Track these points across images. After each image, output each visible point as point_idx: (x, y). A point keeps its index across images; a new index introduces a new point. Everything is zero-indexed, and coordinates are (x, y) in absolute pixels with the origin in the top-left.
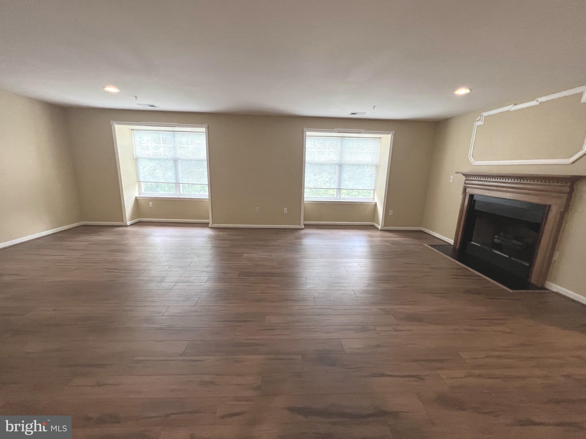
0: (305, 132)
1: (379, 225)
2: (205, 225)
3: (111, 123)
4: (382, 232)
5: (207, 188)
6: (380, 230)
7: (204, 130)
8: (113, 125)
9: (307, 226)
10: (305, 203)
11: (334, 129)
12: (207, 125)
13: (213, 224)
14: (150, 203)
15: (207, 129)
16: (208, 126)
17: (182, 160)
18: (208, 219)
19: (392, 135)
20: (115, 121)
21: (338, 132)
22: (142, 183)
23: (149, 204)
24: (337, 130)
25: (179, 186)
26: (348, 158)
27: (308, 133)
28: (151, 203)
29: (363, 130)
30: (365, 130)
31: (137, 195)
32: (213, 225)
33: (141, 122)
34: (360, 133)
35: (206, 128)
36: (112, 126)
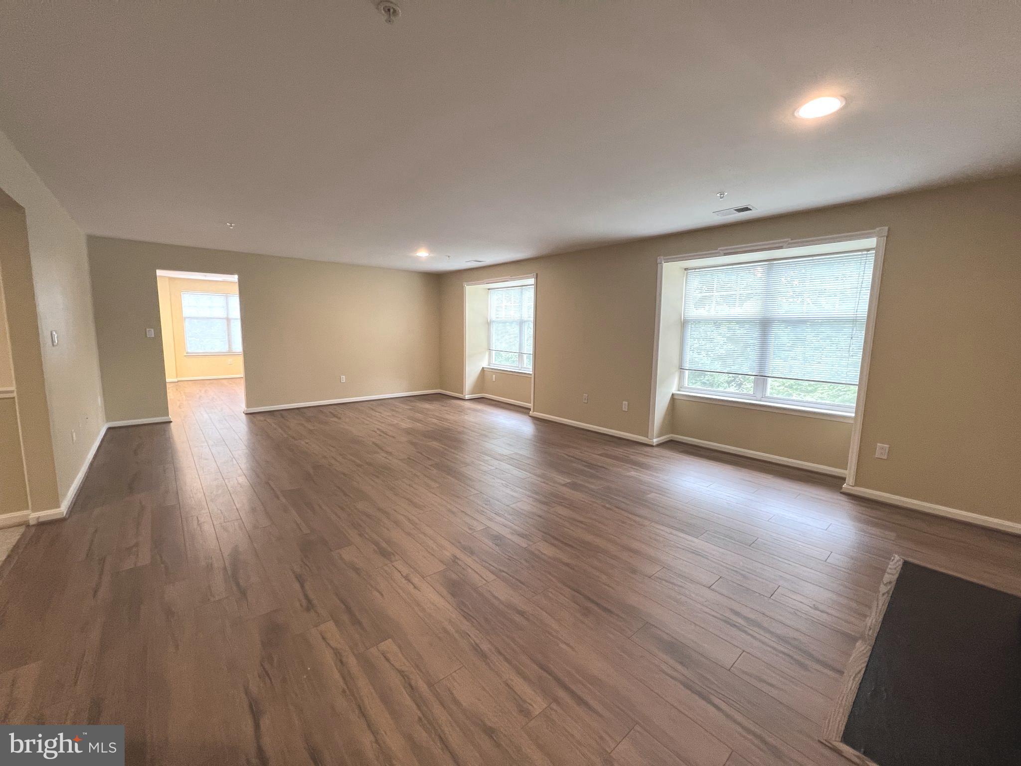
0: (661, 264)
8: (465, 286)
11: (717, 250)
12: (535, 274)
15: (535, 279)
21: (725, 254)
24: (721, 250)
25: (522, 357)
29: (787, 239)
30: (792, 240)
31: (485, 366)
34: (781, 248)
36: (464, 288)
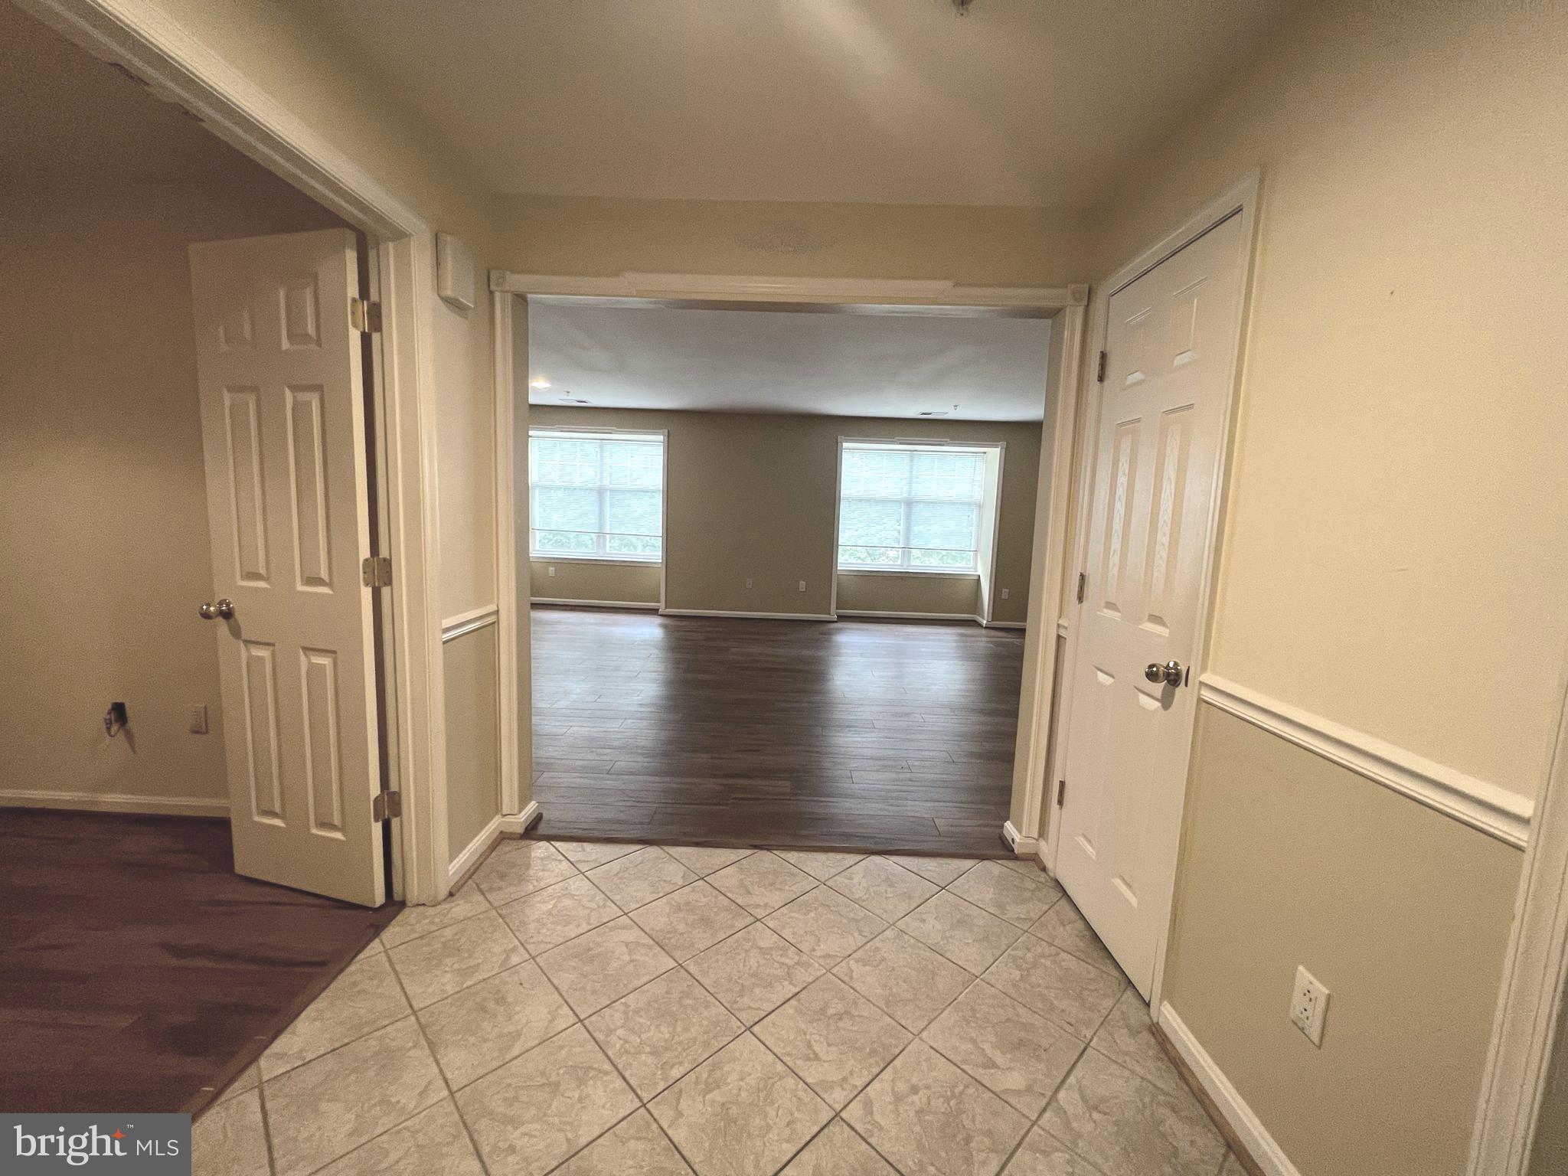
0: (841, 443)
1: (983, 618)
2: (653, 612)
4: (988, 631)
5: (659, 543)
6: (986, 628)
7: (661, 438)
9: (842, 618)
10: (839, 573)
11: (894, 438)
12: (666, 431)
13: (667, 608)
14: (551, 568)
15: (666, 437)
16: (669, 431)
17: (613, 490)
18: (659, 602)
19: (1002, 448)
22: (538, 531)
23: (548, 570)
24: (899, 439)
25: (605, 537)
26: (922, 491)
27: (845, 445)
28: (551, 570)
29: (949, 440)
30: (953, 440)
32: (666, 610)
34: (943, 445)
35: (664, 436)
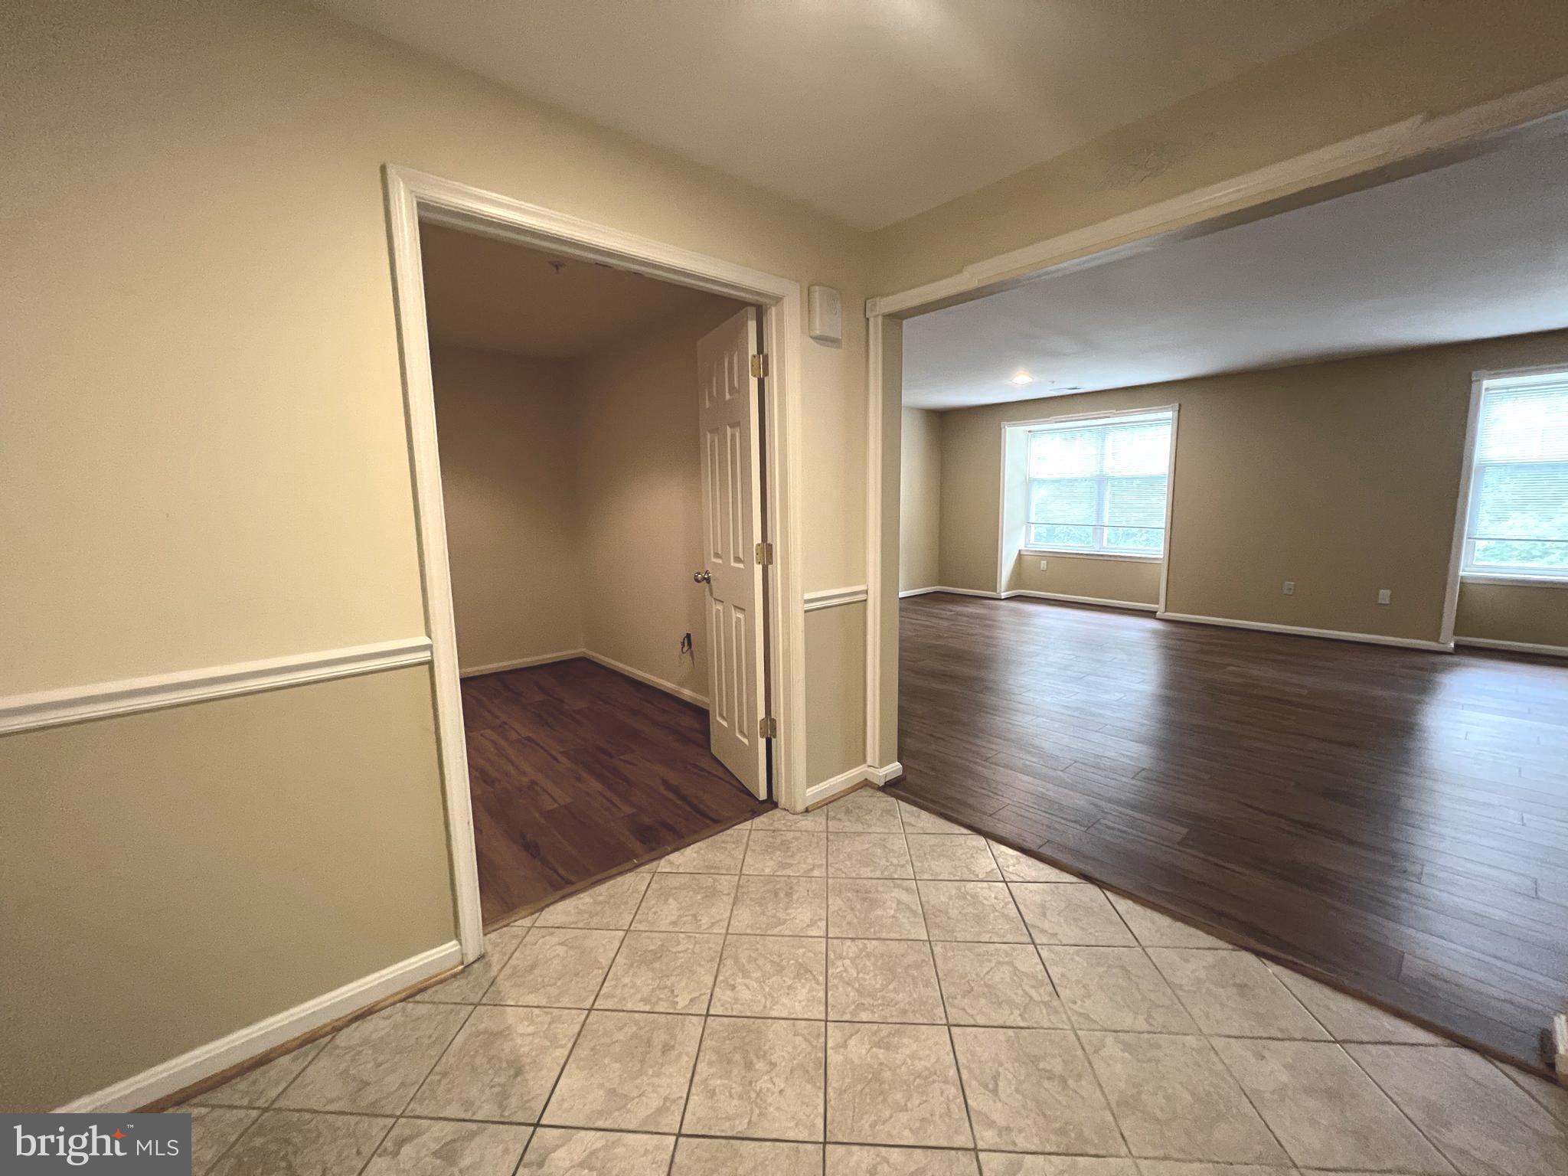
2: (1151, 614)
3: (1002, 426)
5: (1161, 536)
7: (1170, 414)
8: (1004, 427)
9: (1461, 649)
12: (1178, 404)
13: (1166, 611)
14: (1043, 562)
15: (1176, 413)
16: (1180, 405)
17: (1114, 479)
18: (1157, 603)
20: (1008, 421)
23: (1040, 564)
25: (1102, 531)
31: (1022, 548)
32: (1167, 614)
33: (1049, 417)
35: (1175, 410)
36: (1003, 430)
